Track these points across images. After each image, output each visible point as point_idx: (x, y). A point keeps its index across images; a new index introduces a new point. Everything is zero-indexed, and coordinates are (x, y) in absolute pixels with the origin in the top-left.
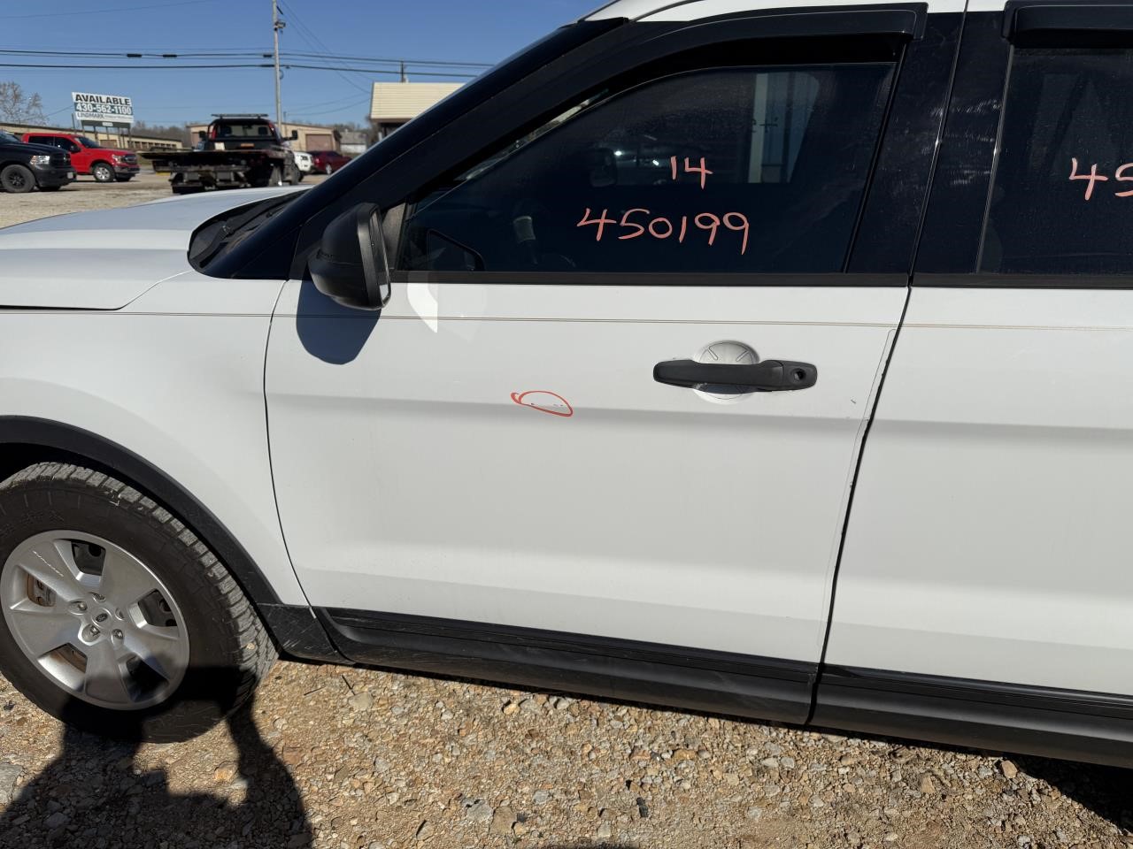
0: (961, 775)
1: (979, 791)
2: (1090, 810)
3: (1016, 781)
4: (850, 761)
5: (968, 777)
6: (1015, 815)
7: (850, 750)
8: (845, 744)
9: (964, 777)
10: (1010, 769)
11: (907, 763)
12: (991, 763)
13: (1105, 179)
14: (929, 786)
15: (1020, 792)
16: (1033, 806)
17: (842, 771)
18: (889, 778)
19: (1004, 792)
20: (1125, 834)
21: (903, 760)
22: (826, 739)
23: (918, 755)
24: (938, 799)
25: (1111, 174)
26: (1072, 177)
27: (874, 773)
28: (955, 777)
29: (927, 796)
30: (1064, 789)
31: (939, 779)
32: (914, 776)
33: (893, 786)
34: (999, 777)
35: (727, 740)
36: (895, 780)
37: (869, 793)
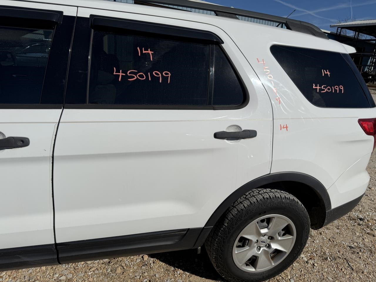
0: (130, 264)
1: (135, 268)
2: (167, 264)
3: (147, 261)
4: (93, 269)
5: (133, 264)
6: (145, 272)
7: (95, 265)
8: (93, 263)
9: (131, 264)
10: (146, 257)
11: (113, 264)
12: (141, 257)
13: (124, 74)
14: (119, 270)
15: (148, 265)
16: (150, 268)
17: (89, 274)
18: (106, 271)
19: (143, 266)
20: (175, 269)
21: (112, 264)
22: (87, 263)
23: (118, 260)
24: (121, 274)
25: (126, 73)
26: (115, 73)
27: (101, 271)
28: (128, 265)
29: (118, 274)
30: (161, 259)
31: (123, 267)
32: (114, 269)
33: (107, 274)
34: (142, 261)
35: (47, 274)
36: (108, 271)
37: (98, 279)
